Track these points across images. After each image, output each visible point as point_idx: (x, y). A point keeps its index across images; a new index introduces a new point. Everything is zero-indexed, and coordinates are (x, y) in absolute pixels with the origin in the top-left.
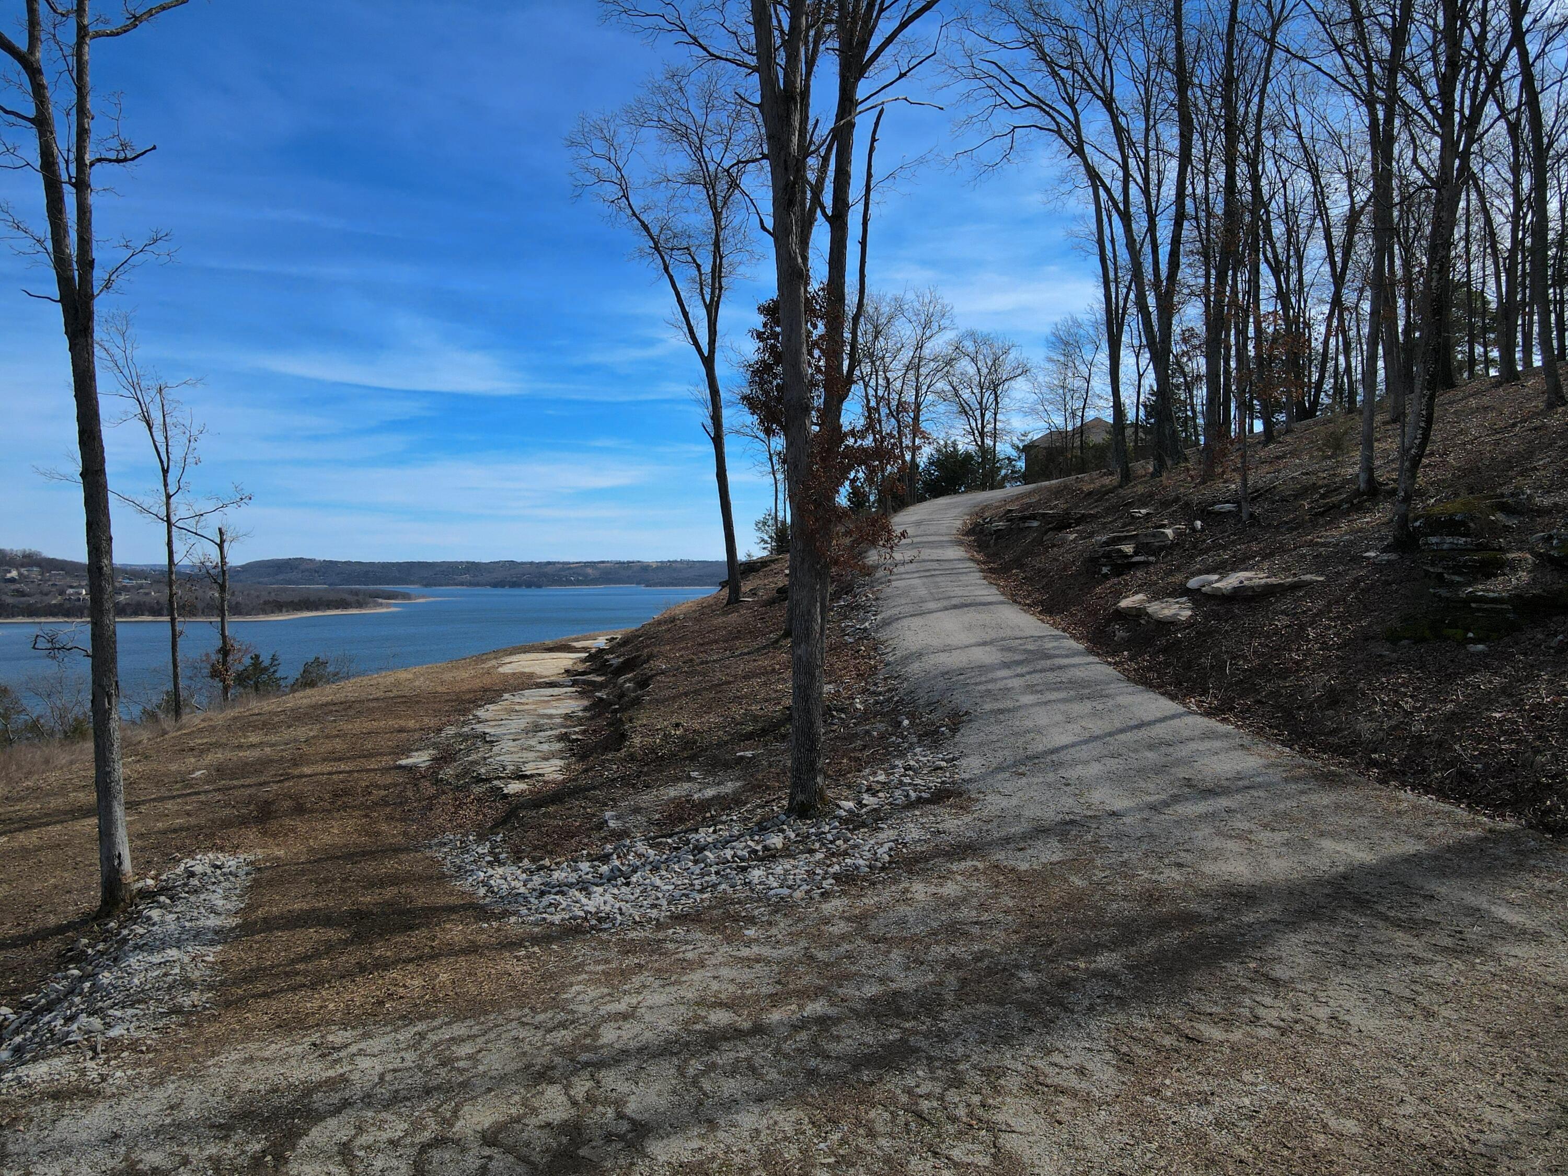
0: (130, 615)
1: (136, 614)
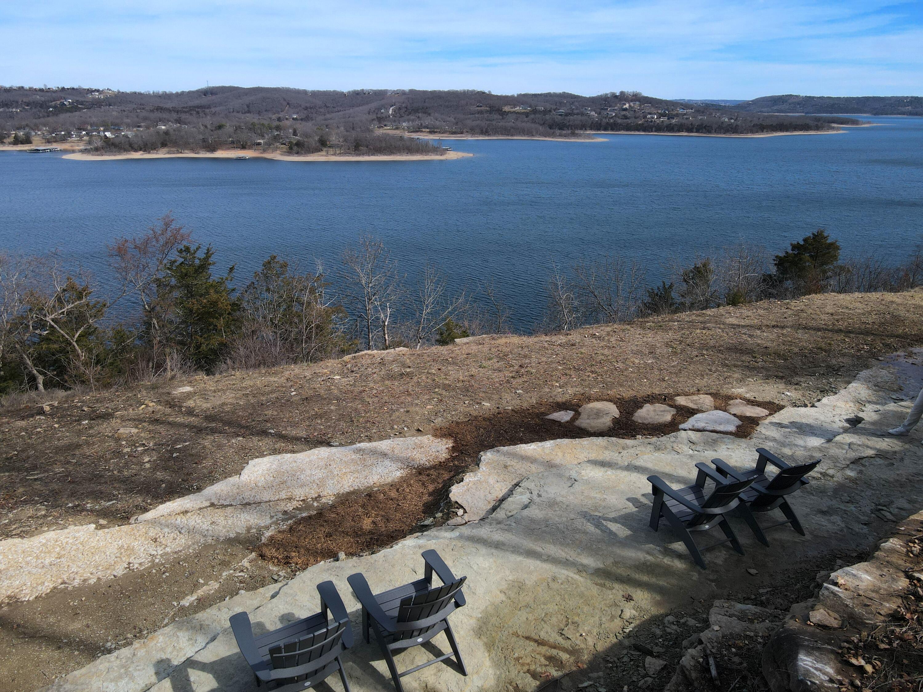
0: (676, 132)
1: (679, 131)
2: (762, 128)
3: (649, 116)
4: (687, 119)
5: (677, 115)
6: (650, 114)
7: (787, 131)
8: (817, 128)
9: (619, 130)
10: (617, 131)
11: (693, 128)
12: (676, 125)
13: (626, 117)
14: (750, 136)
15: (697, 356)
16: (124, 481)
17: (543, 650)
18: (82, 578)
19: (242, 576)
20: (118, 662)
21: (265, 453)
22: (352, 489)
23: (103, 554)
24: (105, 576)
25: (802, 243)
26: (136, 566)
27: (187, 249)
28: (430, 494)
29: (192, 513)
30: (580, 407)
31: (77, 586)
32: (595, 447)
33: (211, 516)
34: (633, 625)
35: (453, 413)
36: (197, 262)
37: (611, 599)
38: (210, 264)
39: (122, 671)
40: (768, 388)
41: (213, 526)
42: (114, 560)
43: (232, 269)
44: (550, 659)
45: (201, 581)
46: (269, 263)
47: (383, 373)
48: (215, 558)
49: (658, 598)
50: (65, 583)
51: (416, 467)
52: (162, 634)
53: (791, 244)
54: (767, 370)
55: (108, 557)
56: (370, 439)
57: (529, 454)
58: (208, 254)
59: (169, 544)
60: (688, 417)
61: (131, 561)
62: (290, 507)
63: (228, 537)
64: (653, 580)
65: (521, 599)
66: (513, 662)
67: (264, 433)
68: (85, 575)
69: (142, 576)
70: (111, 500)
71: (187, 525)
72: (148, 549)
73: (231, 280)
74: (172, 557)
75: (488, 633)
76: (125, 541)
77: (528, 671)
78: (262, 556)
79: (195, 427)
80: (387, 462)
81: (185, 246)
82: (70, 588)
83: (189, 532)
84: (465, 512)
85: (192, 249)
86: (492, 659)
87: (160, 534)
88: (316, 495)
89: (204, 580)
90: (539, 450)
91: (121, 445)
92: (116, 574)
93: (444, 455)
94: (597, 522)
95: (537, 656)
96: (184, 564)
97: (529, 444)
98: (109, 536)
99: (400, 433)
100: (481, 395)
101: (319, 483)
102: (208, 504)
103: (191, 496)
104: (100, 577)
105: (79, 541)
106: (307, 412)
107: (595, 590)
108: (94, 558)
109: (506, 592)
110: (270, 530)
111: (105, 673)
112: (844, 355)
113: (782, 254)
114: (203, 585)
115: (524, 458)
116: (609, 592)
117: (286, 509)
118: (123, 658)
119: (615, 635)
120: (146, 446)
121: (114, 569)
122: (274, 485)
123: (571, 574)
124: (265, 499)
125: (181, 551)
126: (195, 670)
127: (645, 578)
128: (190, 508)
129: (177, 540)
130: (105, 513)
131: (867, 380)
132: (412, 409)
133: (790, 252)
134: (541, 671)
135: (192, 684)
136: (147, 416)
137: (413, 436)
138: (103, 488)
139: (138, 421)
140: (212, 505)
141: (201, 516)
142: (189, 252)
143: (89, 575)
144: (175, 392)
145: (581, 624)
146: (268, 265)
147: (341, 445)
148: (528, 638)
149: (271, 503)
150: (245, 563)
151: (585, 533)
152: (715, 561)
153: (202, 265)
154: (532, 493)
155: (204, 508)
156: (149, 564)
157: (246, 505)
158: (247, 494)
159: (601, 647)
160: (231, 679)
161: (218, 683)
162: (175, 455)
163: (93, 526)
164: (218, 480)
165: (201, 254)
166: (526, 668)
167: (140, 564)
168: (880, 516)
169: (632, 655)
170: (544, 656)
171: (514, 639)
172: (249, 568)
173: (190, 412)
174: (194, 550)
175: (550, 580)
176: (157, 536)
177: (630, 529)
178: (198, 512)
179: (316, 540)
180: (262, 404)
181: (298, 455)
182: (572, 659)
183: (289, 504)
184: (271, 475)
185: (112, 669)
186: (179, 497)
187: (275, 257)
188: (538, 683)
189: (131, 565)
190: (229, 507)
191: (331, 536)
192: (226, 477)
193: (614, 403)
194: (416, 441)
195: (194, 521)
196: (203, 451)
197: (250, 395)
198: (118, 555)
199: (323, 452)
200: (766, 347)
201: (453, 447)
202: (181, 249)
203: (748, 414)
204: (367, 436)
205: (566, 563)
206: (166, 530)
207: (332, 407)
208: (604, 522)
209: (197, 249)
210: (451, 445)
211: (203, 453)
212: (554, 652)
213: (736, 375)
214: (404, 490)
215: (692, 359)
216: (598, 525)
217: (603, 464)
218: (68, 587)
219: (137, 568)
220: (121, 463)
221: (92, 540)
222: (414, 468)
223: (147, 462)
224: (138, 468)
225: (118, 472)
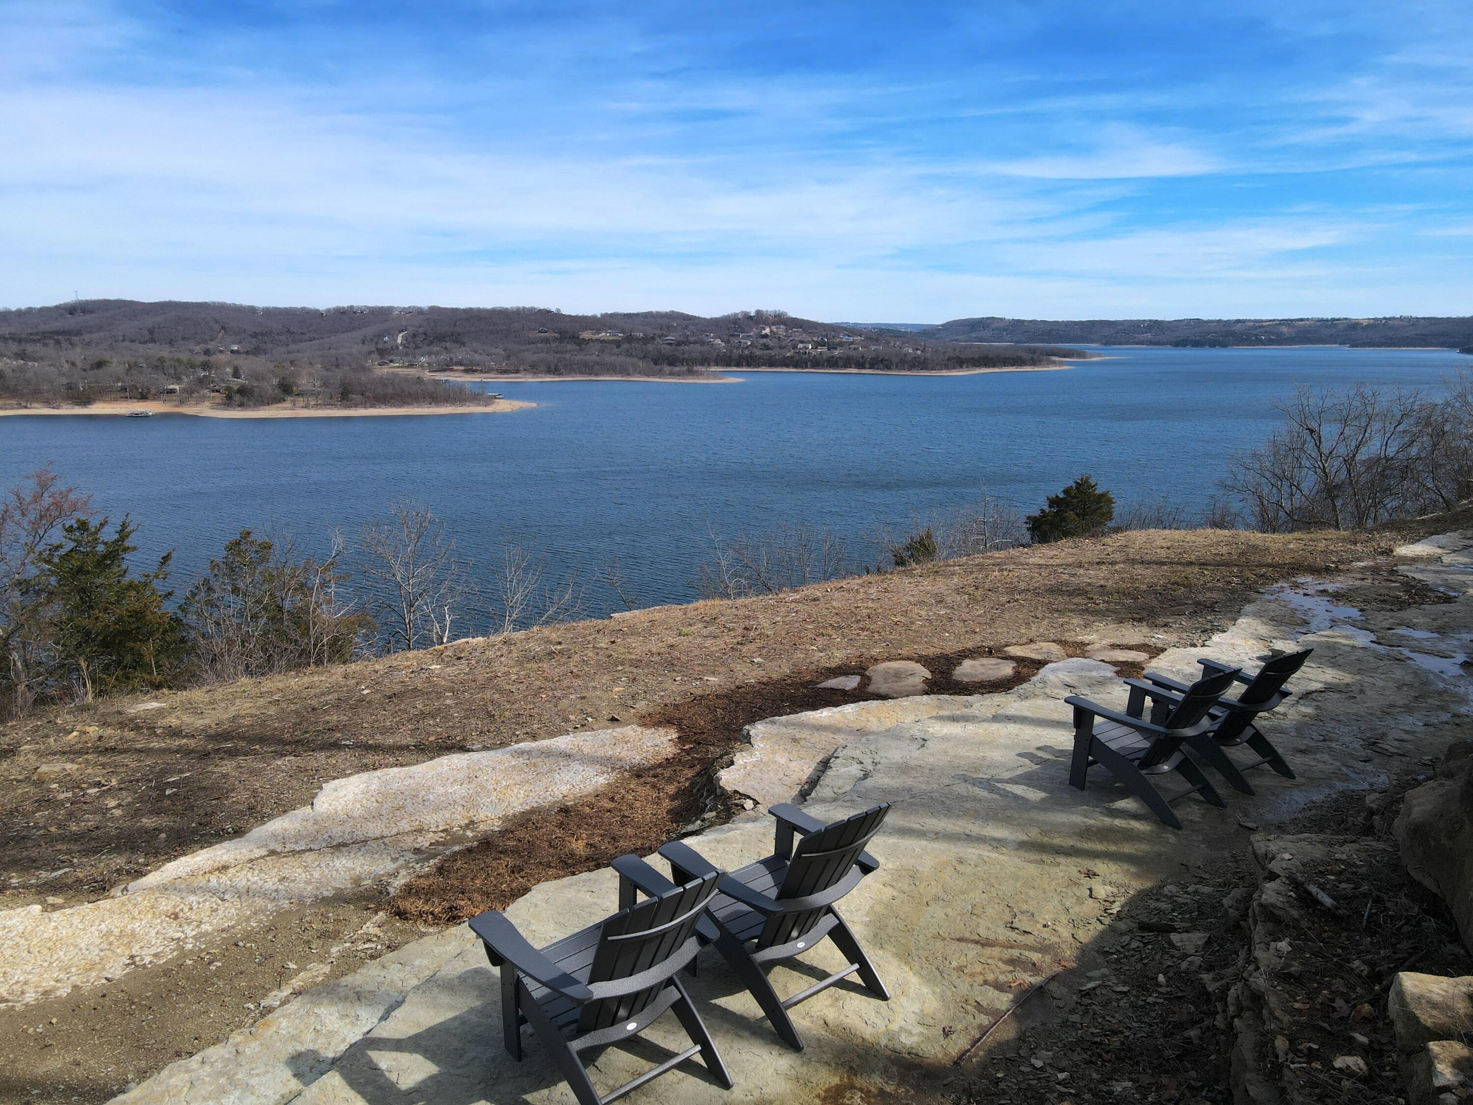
0: (841, 368)
1: (845, 367)
2: (960, 362)
3: (800, 346)
4: (855, 349)
5: (841, 344)
6: (802, 342)
7: (994, 366)
8: (1034, 363)
9: (759, 366)
10: (755, 367)
11: (864, 363)
12: (840, 357)
13: (766, 347)
14: (945, 373)
15: (1009, 602)
16: (77, 838)
17: (996, 951)
18: (41, 989)
19: (371, 949)
20: (207, 1068)
21: (348, 772)
22: (528, 808)
23: (72, 948)
24: (88, 981)
25: (1061, 496)
26: (148, 959)
27: (83, 526)
28: (673, 798)
29: (237, 869)
30: (865, 670)
31: (33, 1003)
32: (922, 707)
33: (276, 870)
34: (1117, 904)
35: (662, 694)
36: (101, 548)
37: (1063, 877)
38: (126, 550)
39: (222, 1080)
40: (1127, 633)
41: (287, 884)
42: (98, 955)
43: (166, 558)
44: (1011, 962)
45: (292, 966)
46: (238, 544)
47: (515, 654)
48: (306, 929)
49: (1133, 869)
50: (7, 1001)
51: (628, 768)
52: (284, 1016)
53: (1048, 499)
54: (1115, 612)
55: (84, 951)
56: (534, 737)
57: (825, 722)
58: (123, 533)
59: (206, 919)
60: (1038, 669)
61: (134, 952)
62: (424, 842)
63: (320, 897)
64: (1113, 848)
65: (921, 891)
66: (955, 975)
67: (336, 746)
68: (44, 984)
69: (167, 973)
70: (60, 869)
71: (231, 886)
72: (164, 931)
73: (164, 578)
74: (218, 939)
75: (892, 940)
76: (114, 923)
77: (986, 982)
78: (402, 915)
79: (192, 751)
80: (576, 766)
81: (78, 521)
82: (19, 1007)
83: (239, 897)
84: (756, 803)
85: (94, 523)
86: (918, 973)
87: (183, 906)
88: (467, 821)
89: (296, 963)
90: (837, 716)
91: (49, 790)
92: (110, 976)
93: (669, 749)
94: (989, 785)
95: (989, 961)
96: (249, 945)
97: (819, 711)
98: (76, 920)
99: (582, 725)
100: (696, 669)
101: (465, 804)
102: (263, 852)
103: (226, 844)
104: (78, 983)
105: (15, 933)
106: (405, 711)
107: (1032, 870)
108: (55, 957)
109: (894, 884)
110: (400, 876)
111: (186, 1089)
112: (1211, 590)
113: (1037, 513)
114: (297, 972)
115: (819, 728)
116: (1056, 869)
117: (417, 846)
118: (216, 1061)
119: (1098, 919)
120: (104, 785)
121: (104, 969)
122: (384, 812)
123: (986, 853)
124: (371, 835)
125: (233, 927)
126: (382, 1052)
127: (1099, 847)
128: (232, 861)
129: (221, 912)
130: (54, 887)
131: (1258, 615)
132: (590, 694)
133: (1046, 508)
134: (1006, 979)
135: (387, 1074)
136: (90, 745)
137: (607, 728)
138: (34, 853)
139: (72, 753)
140: (272, 853)
141: (257, 872)
142: (87, 530)
143: (52, 983)
144: (132, 711)
145: (1035, 912)
146: (234, 547)
147: (485, 748)
148: (960, 940)
149: (386, 840)
150: (370, 928)
151: (976, 799)
152: (1190, 818)
153: (111, 552)
154: (862, 763)
155: (257, 859)
156: (175, 953)
157: (339, 847)
158: (336, 831)
159: (1086, 935)
160: (462, 1056)
161: (437, 1065)
162: (168, 792)
163: (37, 908)
164: (271, 817)
165: (109, 534)
166: (980, 979)
167: (156, 955)
168: (1379, 750)
169: (1143, 937)
170: (1000, 959)
171: (939, 944)
172: (381, 934)
173: (175, 733)
174: (260, 921)
175: (954, 863)
176: (177, 910)
177: (1044, 791)
178: (250, 865)
179: (496, 878)
180: (314, 709)
181: (413, 768)
182: (1048, 958)
183: (420, 839)
184: (373, 799)
185: (199, 1082)
186: (202, 848)
187: (249, 533)
188: (1011, 996)
189: (138, 959)
190: (307, 854)
191: (522, 870)
192: (285, 812)
193: (917, 662)
194: (615, 734)
195: (243, 878)
196: (224, 781)
197: (283, 701)
198: (105, 946)
199: (456, 761)
200: (1101, 586)
201: (679, 738)
202: (72, 526)
203: (1121, 659)
204: (527, 733)
205: (969, 838)
206: (193, 898)
207: (448, 702)
208: (999, 785)
209: (102, 525)
210: (675, 736)
211: (225, 783)
212: (1015, 953)
213: (1075, 621)
214: (623, 798)
215: (1003, 605)
216: (992, 789)
217: (954, 719)
218: (13, 1006)
219: (150, 962)
220: (60, 814)
221: (42, 928)
222: (626, 770)
223: (114, 808)
224: (98, 818)
225: (59, 828)
